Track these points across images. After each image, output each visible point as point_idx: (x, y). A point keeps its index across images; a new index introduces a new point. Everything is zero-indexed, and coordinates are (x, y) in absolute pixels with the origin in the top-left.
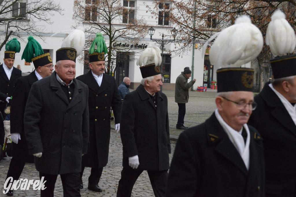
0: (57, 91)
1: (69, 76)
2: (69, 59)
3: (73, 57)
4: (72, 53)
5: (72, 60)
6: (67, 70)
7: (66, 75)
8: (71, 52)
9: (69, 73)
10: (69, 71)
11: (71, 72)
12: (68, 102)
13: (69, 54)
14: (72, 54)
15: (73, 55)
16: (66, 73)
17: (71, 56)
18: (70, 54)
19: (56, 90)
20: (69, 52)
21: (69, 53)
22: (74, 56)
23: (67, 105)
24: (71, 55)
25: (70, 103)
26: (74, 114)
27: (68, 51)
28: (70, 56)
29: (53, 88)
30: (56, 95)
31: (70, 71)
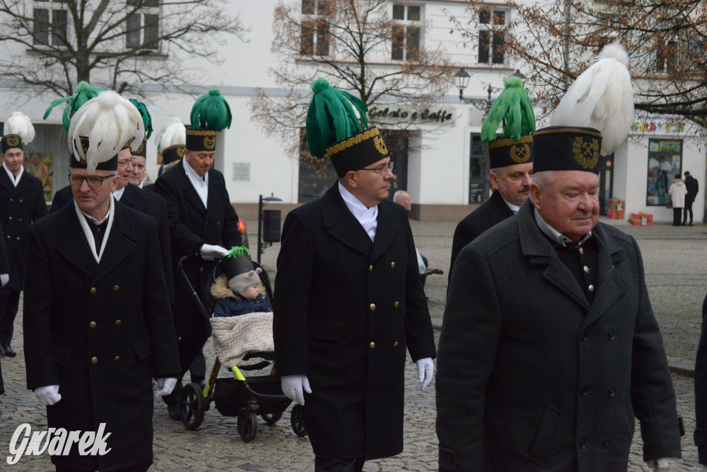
0: (547, 269)
1: (581, 225)
2: (581, 168)
3: (591, 158)
4: (588, 146)
5: (588, 170)
6: (573, 204)
7: (569, 220)
8: (586, 143)
9: (579, 214)
10: (578, 209)
11: (584, 211)
12: (585, 300)
13: (579, 151)
14: (588, 149)
15: (592, 151)
16: (570, 216)
17: (587, 156)
18: (583, 150)
19: (545, 266)
20: (578, 143)
21: (579, 146)
22: (595, 153)
23: (585, 312)
24: (585, 153)
25: (591, 304)
26: (609, 336)
27: (577, 138)
28: (581, 156)
29: (532, 261)
30: (546, 281)
31: (582, 206)
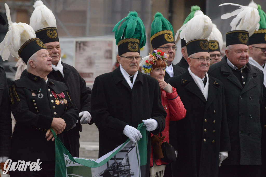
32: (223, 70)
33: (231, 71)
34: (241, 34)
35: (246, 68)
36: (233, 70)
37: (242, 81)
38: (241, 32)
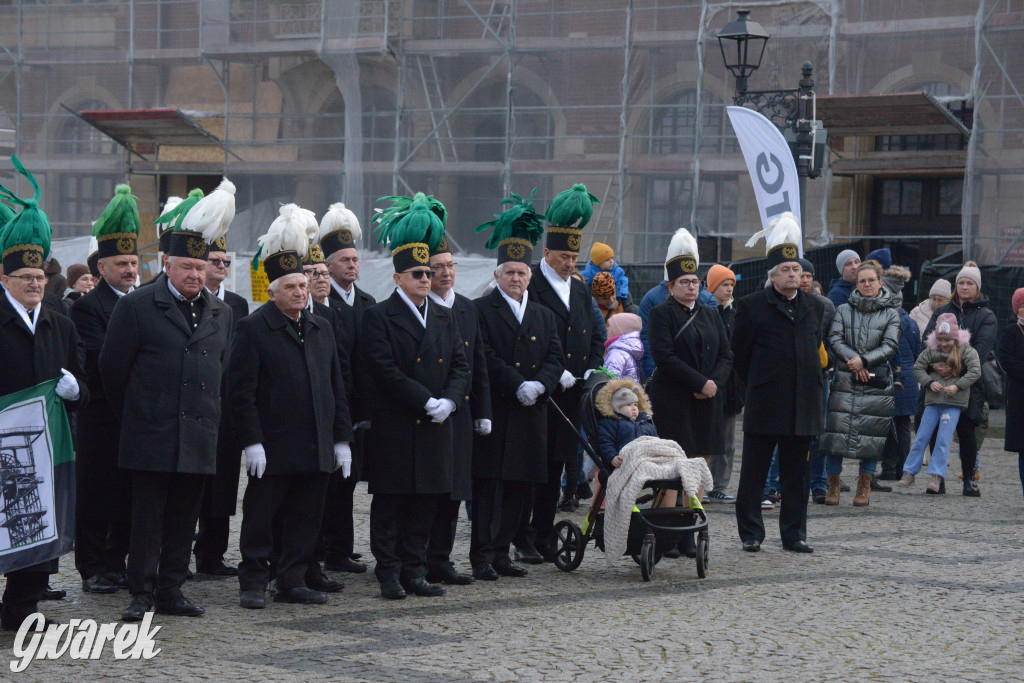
32: (158, 298)
33: (173, 302)
34: (192, 239)
35: (201, 299)
36: (178, 301)
37: (191, 321)
38: (192, 236)
